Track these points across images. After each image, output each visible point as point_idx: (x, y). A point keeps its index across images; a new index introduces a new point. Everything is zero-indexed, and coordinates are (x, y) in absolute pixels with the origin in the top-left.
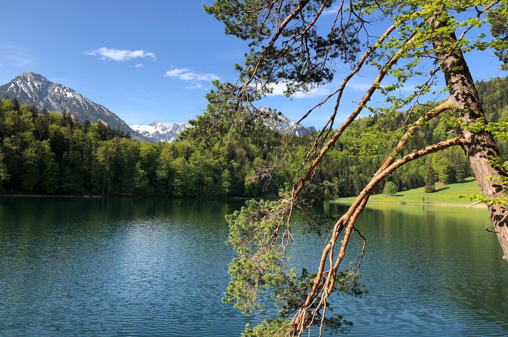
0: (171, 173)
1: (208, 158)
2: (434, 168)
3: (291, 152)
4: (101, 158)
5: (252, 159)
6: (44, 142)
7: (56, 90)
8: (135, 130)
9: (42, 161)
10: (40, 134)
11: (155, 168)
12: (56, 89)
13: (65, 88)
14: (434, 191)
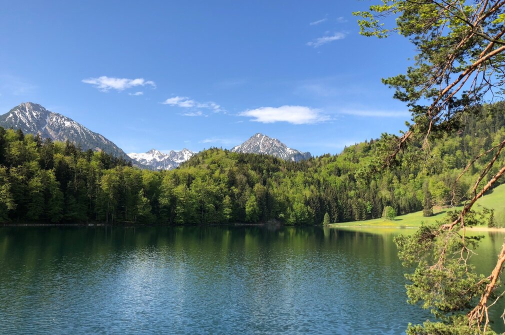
0: (174, 200)
1: (208, 184)
2: (432, 192)
3: (290, 178)
4: (105, 186)
5: (252, 185)
6: (50, 171)
7: (54, 120)
8: (132, 158)
9: (47, 189)
10: (45, 164)
11: (158, 196)
12: (54, 118)
13: (63, 117)
14: (432, 215)
